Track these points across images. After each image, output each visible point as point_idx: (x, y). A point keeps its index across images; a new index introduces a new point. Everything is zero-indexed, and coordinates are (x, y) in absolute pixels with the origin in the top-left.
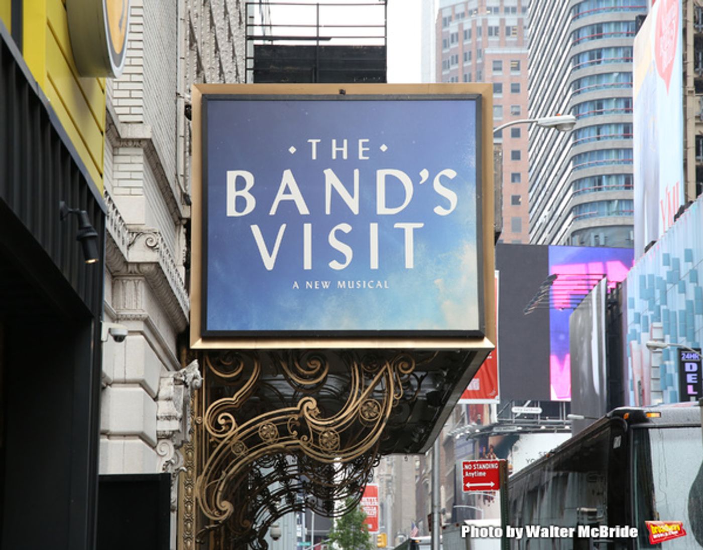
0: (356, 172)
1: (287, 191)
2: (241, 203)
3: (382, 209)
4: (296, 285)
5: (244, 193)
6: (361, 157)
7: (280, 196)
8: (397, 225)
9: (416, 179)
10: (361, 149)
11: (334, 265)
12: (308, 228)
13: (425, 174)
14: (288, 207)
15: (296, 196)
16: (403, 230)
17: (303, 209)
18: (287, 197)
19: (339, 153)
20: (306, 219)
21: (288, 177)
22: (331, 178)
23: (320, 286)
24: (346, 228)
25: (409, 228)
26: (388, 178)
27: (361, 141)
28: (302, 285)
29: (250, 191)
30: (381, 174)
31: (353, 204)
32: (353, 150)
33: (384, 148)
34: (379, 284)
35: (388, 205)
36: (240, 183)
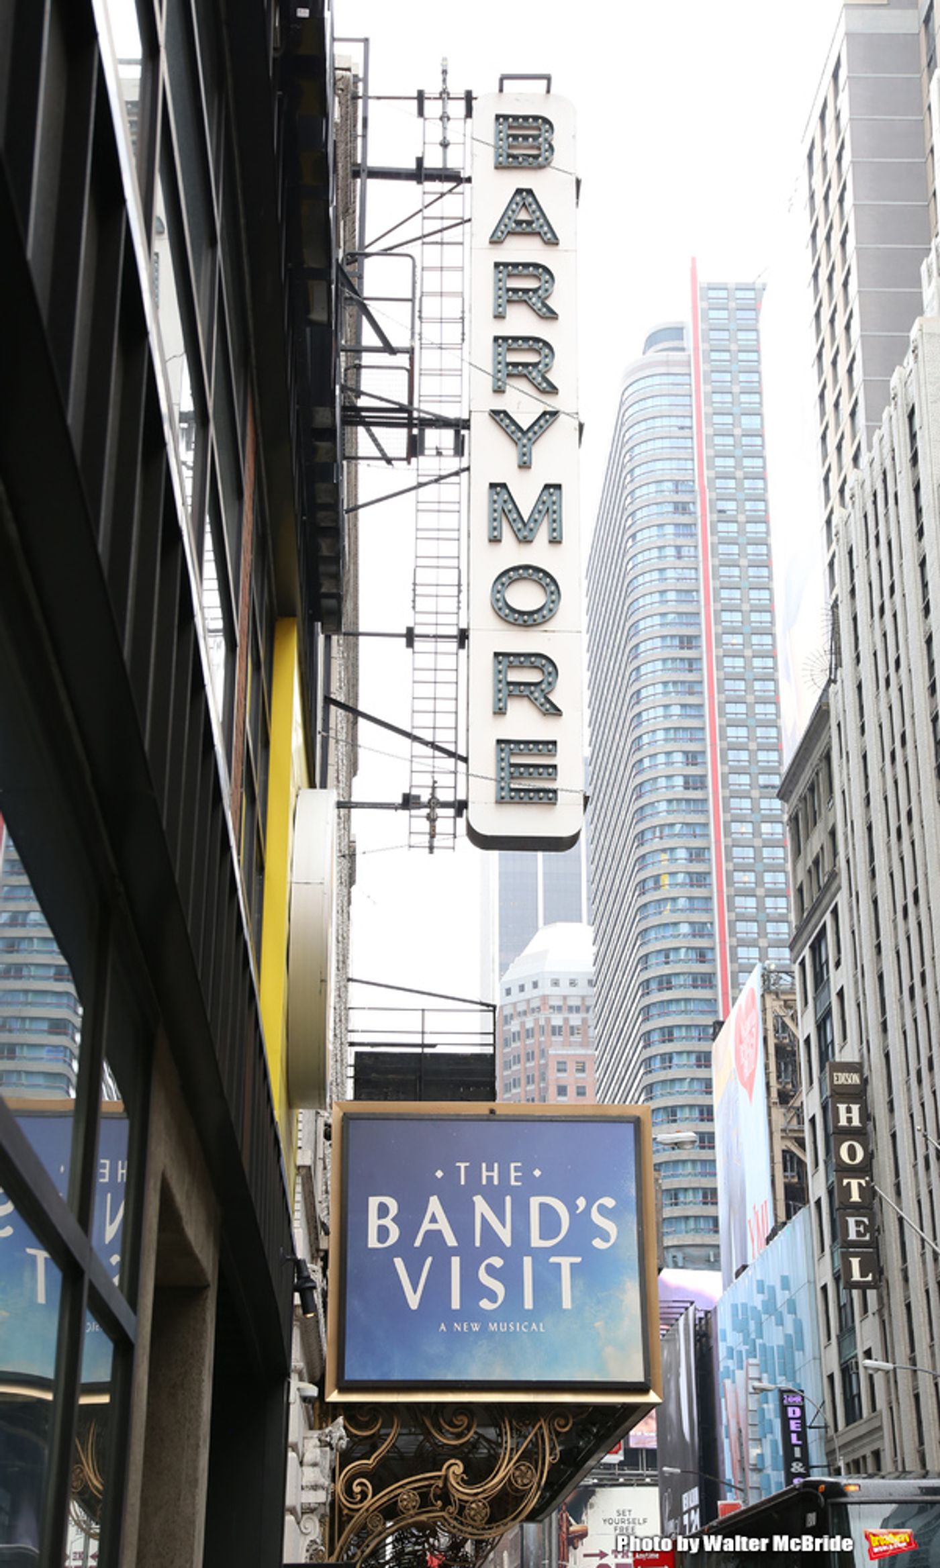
0: (508, 1199)
1: (434, 1220)
2: (383, 1233)
3: (536, 1242)
4: (443, 1327)
5: (387, 1222)
6: (513, 1183)
7: (426, 1226)
8: (553, 1260)
9: (572, 1208)
10: (513, 1174)
11: (485, 1304)
12: (456, 1261)
13: (581, 1203)
14: (434, 1237)
15: (444, 1225)
16: (559, 1265)
17: (451, 1241)
18: (434, 1227)
19: (490, 1179)
20: (454, 1251)
21: (434, 1205)
22: (481, 1206)
23: (470, 1328)
24: (497, 1262)
25: (566, 1262)
26: (544, 1208)
27: (513, 1165)
28: (450, 1327)
29: (393, 1220)
30: (535, 1202)
31: (505, 1235)
32: (504, 1175)
33: (537, 1173)
34: (534, 1326)
35: (543, 1237)
36: (383, 1211)
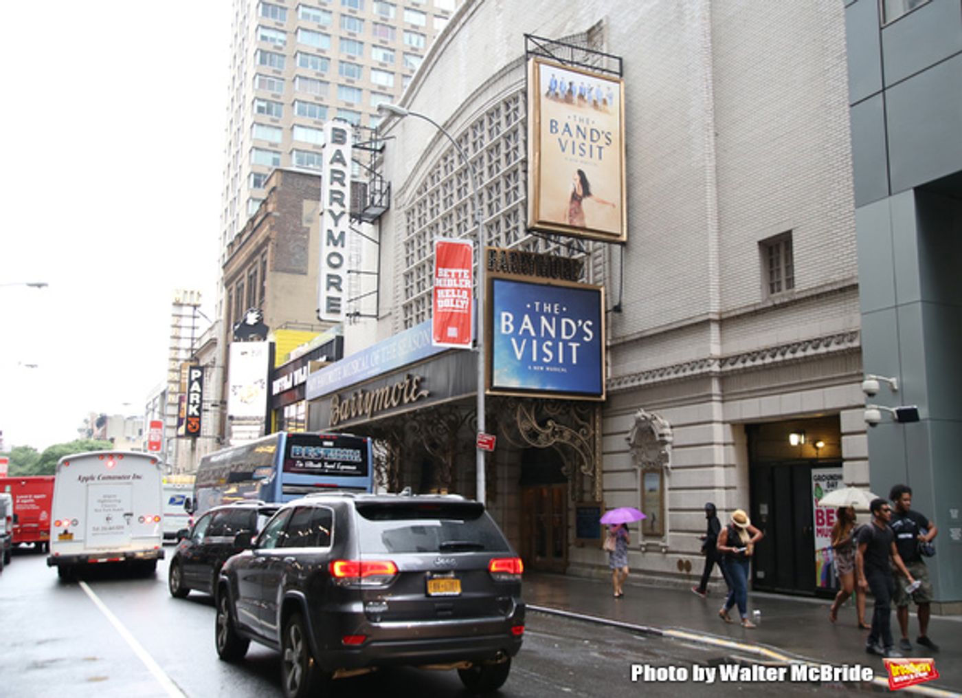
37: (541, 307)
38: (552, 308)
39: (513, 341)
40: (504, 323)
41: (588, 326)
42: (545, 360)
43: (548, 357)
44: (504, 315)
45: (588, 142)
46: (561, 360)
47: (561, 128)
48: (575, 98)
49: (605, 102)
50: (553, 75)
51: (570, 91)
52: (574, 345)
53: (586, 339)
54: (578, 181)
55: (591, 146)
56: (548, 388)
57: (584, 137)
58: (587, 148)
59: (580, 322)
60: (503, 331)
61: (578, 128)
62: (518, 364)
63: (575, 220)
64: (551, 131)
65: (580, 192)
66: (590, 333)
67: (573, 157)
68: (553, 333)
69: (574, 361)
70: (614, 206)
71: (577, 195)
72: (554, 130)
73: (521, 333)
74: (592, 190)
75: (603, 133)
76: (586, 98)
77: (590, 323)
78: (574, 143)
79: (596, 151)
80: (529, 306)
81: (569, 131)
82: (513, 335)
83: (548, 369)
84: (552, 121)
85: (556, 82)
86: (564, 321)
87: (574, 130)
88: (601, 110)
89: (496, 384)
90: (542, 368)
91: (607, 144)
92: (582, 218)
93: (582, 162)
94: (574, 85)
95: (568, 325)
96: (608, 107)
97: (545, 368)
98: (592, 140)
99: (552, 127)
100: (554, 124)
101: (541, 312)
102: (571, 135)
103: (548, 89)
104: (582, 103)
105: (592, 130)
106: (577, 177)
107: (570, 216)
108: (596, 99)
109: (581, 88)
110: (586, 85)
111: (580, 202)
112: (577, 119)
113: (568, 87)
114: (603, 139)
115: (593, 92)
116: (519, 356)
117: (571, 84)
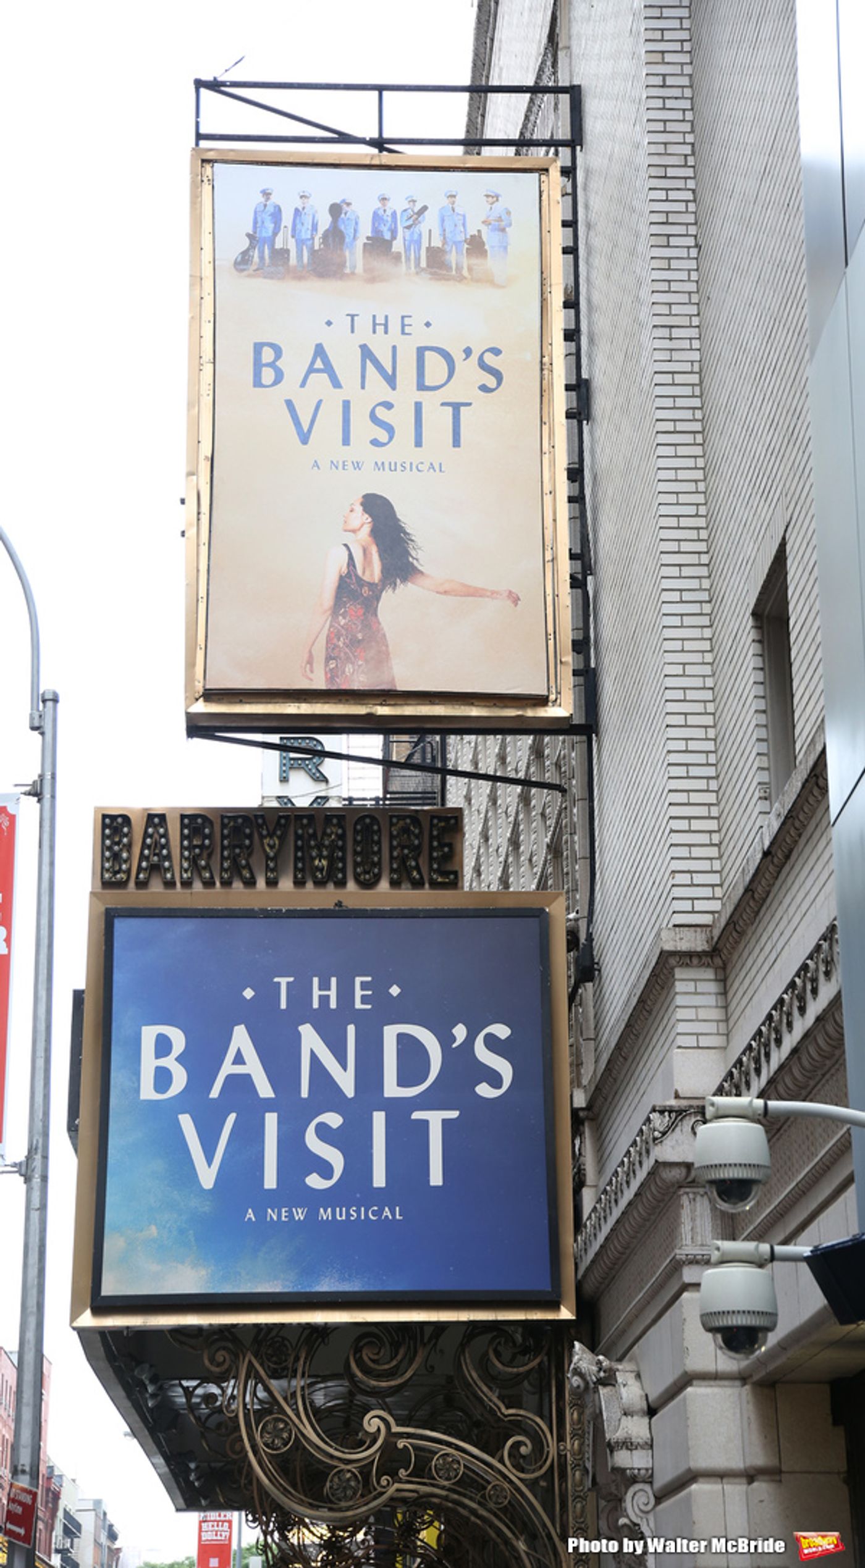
37: (300, 993)
38: (345, 994)
39: (186, 1122)
40: (149, 1063)
41: (492, 1043)
42: (315, 1181)
43: (326, 1170)
44: (149, 1034)
45: (406, 393)
46: (379, 1179)
47: (294, 364)
48: (355, 256)
49: (476, 245)
50: (266, 194)
51: (335, 236)
52: (435, 1119)
53: (484, 1090)
54: (367, 529)
55: (418, 407)
56: (326, 1285)
57: (391, 380)
58: (401, 418)
59: (460, 1032)
60: (147, 1092)
61: (366, 353)
62: (206, 1208)
63: (349, 669)
64: (258, 383)
65: (374, 571)
66: (504, 1068)
67: (348, 454)
68: (346, 1081)
69: (436, 1178)
70: (516, 600)
71: (360, 582)
72: (268, 375)
73: (215, 1093)
74: (423, 555)
75: (468, 352)
76: (398, 246)
77: (502, 1031)
78: (346, 405)
79: (438, 420)
80: (249, 993)
81: (329, 369)
82: (184, 1102)
83: (325, 1214)
84: (258, 348)
85: (277, 215)
86: (391, 1033)
87: (347, 363)
88: (461, 279)
89: (110, 1288)
90: (299, 1214)
91: (484, 388)
92: (383, 658)
93: (379, 466)
94: (349, 212)
95: (409, 1048)
96: (492, 263)
97: (312, 1214)
98: (421, 386)
99: (258, 365)
100: (268, 355)
101: (300, 1009)
102: (336, 384)
103: (246, 243)
104: (382, 265)
105: (421, 351)
106: (361, 520)
107: (328, 658)
108: (437, 243)
109: (376, 217)
110: (397, 204)
111: (370, 604)
112: (364, 323)
113: (325, 222)
114: (469, 374)
115: (430, 222)
116: (207, 1176)
117: (336, 210)
